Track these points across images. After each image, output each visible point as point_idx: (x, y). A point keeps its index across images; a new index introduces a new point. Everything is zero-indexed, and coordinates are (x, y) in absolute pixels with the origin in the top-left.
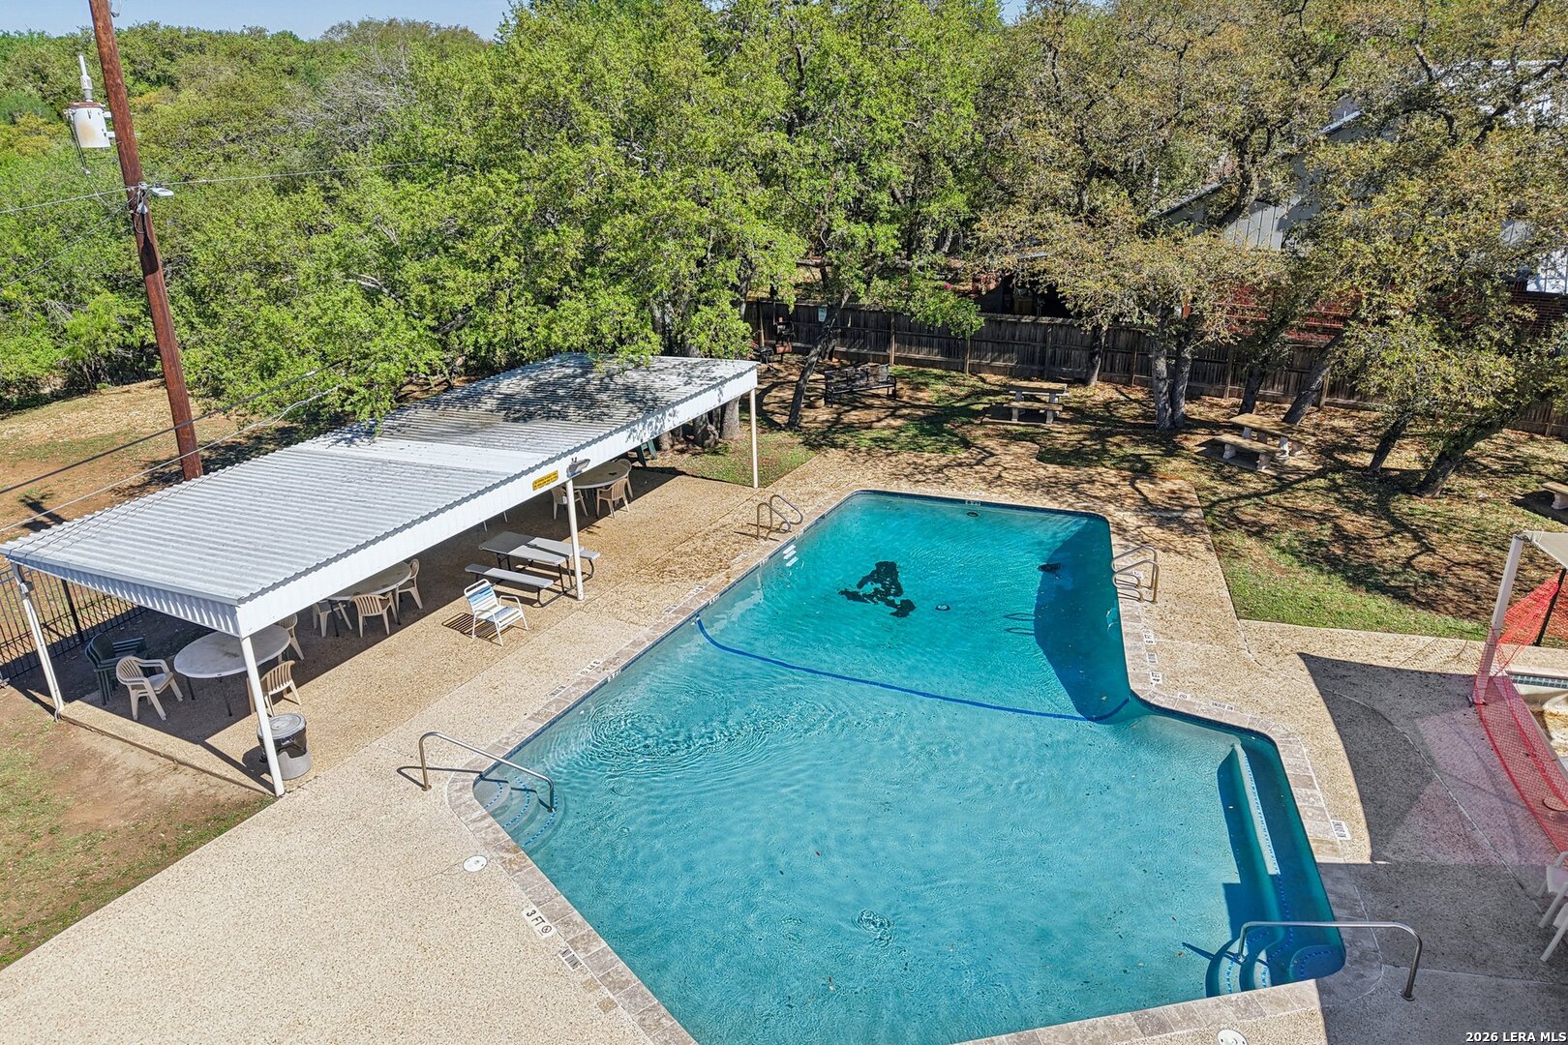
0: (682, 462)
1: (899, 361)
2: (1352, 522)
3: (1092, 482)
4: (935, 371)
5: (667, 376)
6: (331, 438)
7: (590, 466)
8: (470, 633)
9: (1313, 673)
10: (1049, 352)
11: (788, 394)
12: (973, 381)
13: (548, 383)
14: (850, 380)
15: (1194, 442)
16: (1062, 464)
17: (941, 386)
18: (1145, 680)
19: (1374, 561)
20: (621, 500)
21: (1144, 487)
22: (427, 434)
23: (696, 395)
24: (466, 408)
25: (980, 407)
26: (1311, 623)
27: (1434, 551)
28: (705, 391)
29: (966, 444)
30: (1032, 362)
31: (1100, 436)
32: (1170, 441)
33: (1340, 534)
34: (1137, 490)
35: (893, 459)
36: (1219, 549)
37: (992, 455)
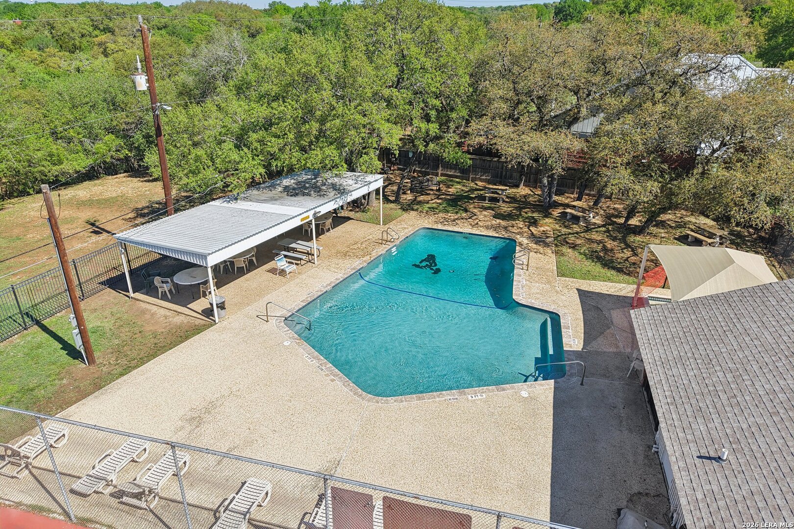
0: (351, 214)
1: (442, 175)
2: (610, 244)
3: (513, 226)
4: (457, 180)
5: (348, 180)
6: (221, 201)
7: (321, 214)
8: (276, 274)
9: (580, 295)
10: (504, 173)
11: (395, 188)
12: (472, 185)
13: (302, 182)
14: (421, 182)
15: (556, 212)
16: (503, 220)
17: (459, 186)
18: (519, 295)
19: (614, 258)
20: (329, 228)
21: (533, 229)
22: (259, 200)
23: (360, 188)
24: (271, 190)
25: (474, 196)
26: (585, 279)
27: (637, 255)
28: (363, 186)
29: (466, 211)
30: (497, 177)
31: (520, 209)
32: (547, 211)
33: (605, 249)
34: (530, 230)
35: (436, 216)
36: (557, 253)
37: (476, 215)
